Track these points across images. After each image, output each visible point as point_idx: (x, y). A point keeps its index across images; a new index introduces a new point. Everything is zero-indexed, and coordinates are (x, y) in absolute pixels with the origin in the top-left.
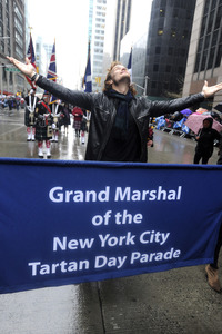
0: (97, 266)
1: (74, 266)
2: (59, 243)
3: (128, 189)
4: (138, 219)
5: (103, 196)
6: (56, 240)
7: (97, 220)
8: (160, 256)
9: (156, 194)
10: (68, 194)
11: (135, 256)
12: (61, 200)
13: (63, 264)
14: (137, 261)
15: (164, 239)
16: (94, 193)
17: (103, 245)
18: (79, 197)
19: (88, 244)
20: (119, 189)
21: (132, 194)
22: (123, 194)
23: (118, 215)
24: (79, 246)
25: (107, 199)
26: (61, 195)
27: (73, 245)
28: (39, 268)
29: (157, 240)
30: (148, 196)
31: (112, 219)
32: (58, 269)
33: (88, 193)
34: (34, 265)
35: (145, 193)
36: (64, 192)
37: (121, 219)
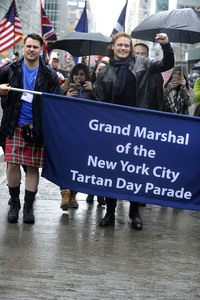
0: (118, 186)
1: (101, 182)
2: (92, 161)
3: (144, 129)
4: (152, 154)
5: (126, 131)
6: (90, 157)
7: (120, 149)
8: (171, 193)
9: (167, 137)
10: (102, 125)
11: (149, 186)
12: (96, 129)
13: (93, 177)
14: (151, 192)
15: (175, 178)
16: (119, 128)
17: (123, 170)
18: (109, 129)
19: (112, 166)
20: (137, 128)
21: (147, 133)
22: (140, 132)
23: (136, 148)
24: (105, 166)
25: (128, 134)
26: (97, 126)
27: (101, 164)
28: (77, 176)
29: (168, 177)
30: (160, 137)
31: (131, 150)
32: (90, 180)
33: (115, 127)
34: (74, 172)
35: (158, 134)
36: (98, 124)
37: (138, 152)
